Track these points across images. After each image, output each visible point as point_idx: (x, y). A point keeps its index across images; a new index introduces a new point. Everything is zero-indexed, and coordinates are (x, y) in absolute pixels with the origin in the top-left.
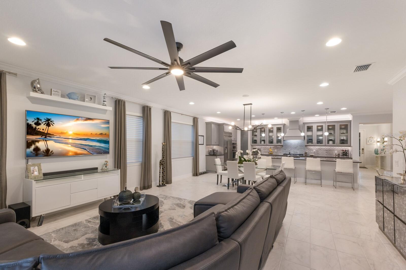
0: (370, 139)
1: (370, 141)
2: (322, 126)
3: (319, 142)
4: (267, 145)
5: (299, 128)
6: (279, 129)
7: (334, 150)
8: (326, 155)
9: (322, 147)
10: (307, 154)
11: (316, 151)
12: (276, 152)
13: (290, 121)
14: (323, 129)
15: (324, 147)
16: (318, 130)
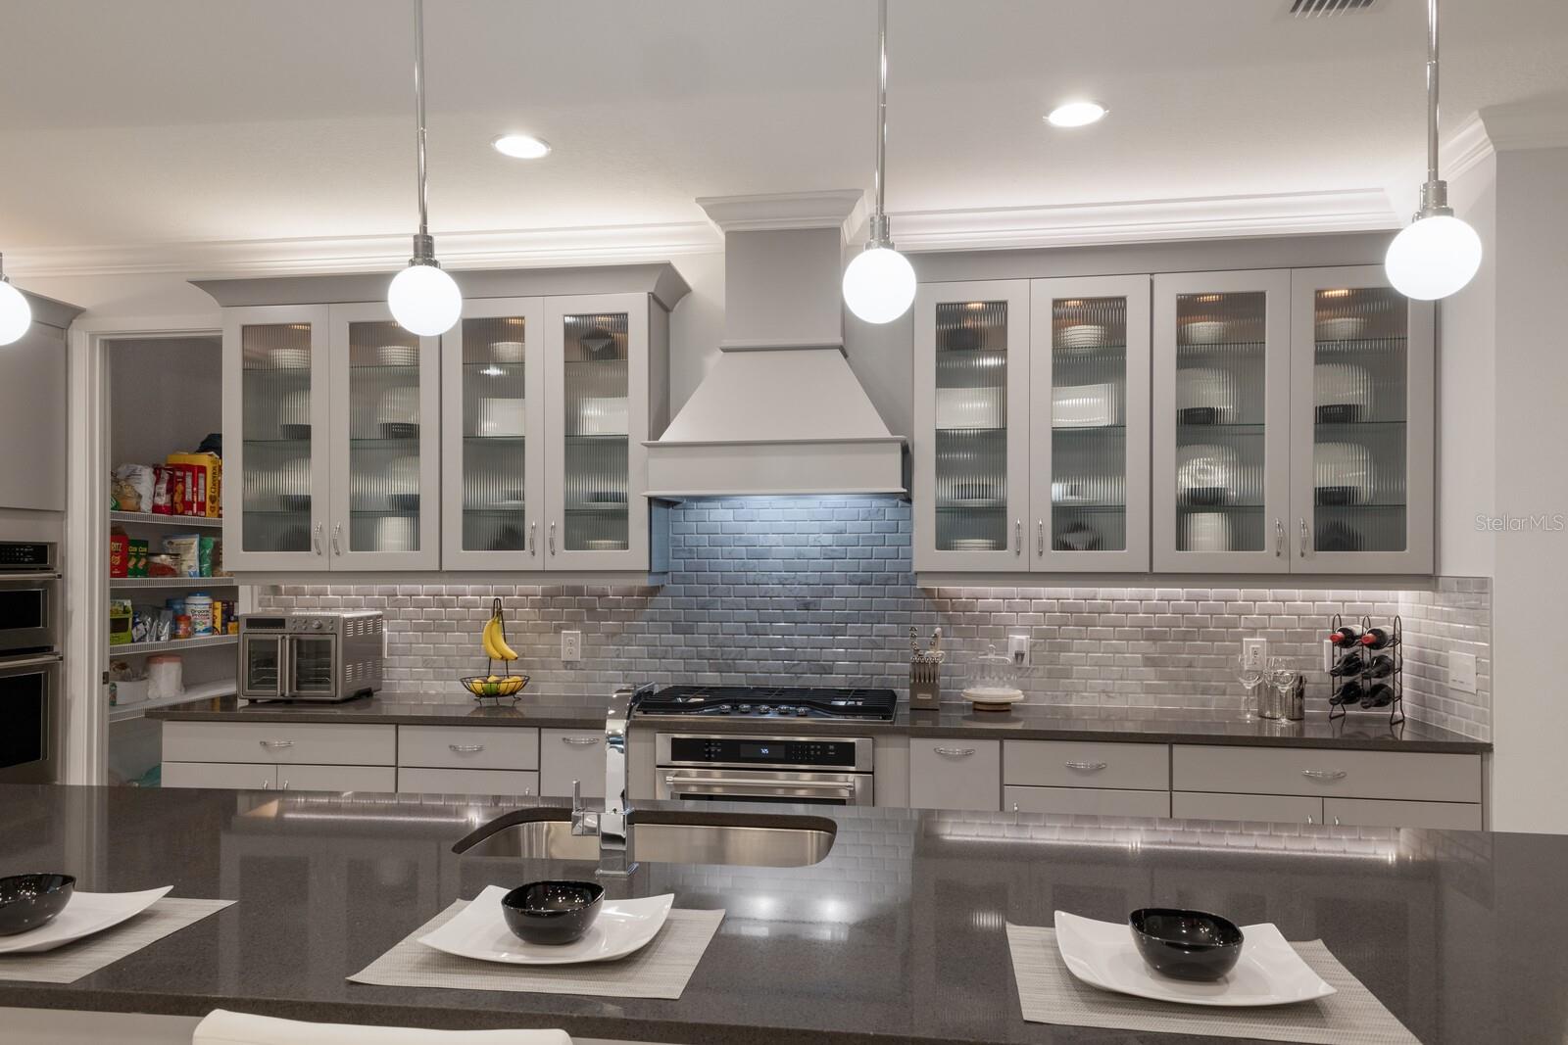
2: (1109, 313)
3: (1078, 528)
4: (439, 573)
5: (844, 335)
6: (597, 346)
7: (1230, 631)
8: (1149, 690)
9: (1104, 592)
10: (933, 688)
11: (1033, 646)
12: (569, 665)
13: (730, 236)
14: (1122, 348)
15: (1127, 593)
16: (1070, 368)
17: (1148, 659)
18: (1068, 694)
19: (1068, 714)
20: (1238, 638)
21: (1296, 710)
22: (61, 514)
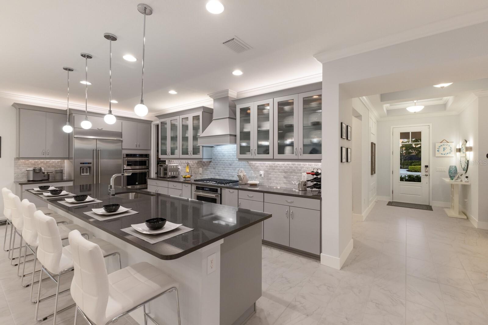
0: (442, 144)
1: (441, 150)
8: (285, 183)
13: (214, 100)
17: (284, 177)
18: (271, 183)
19: (271, 187)
20: (301, 173)
21: (304, 189)
22: (151, 150)
